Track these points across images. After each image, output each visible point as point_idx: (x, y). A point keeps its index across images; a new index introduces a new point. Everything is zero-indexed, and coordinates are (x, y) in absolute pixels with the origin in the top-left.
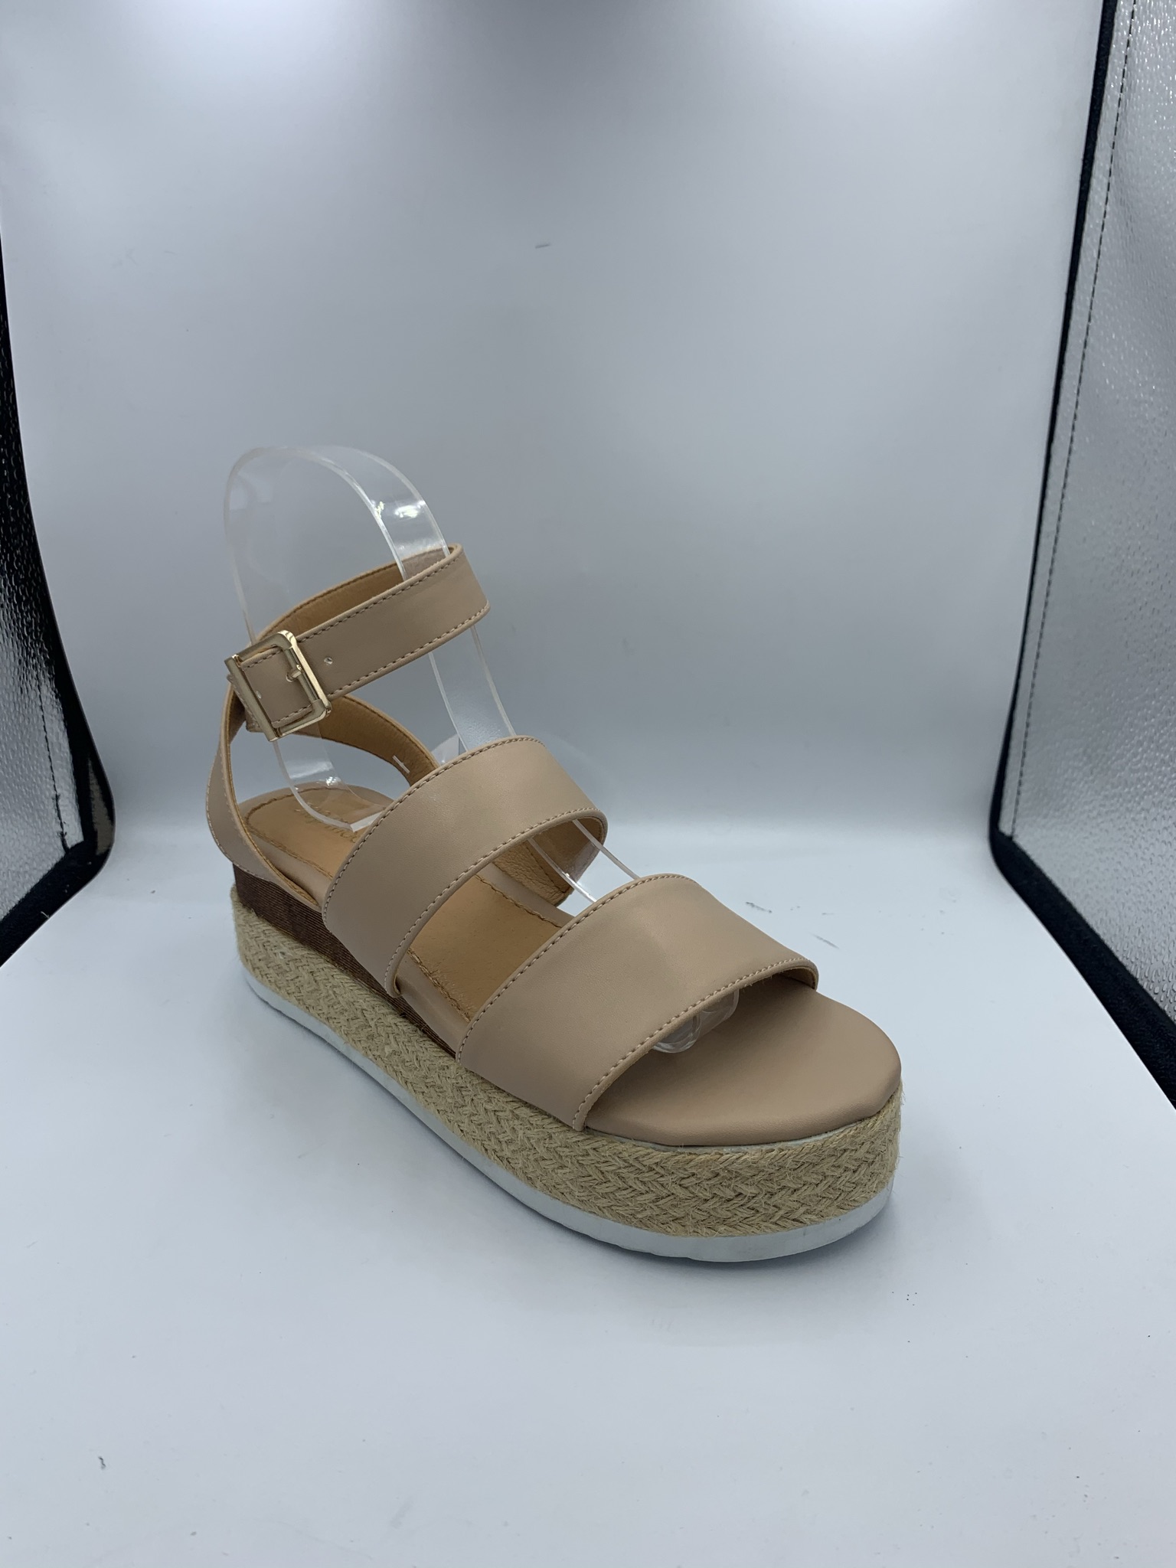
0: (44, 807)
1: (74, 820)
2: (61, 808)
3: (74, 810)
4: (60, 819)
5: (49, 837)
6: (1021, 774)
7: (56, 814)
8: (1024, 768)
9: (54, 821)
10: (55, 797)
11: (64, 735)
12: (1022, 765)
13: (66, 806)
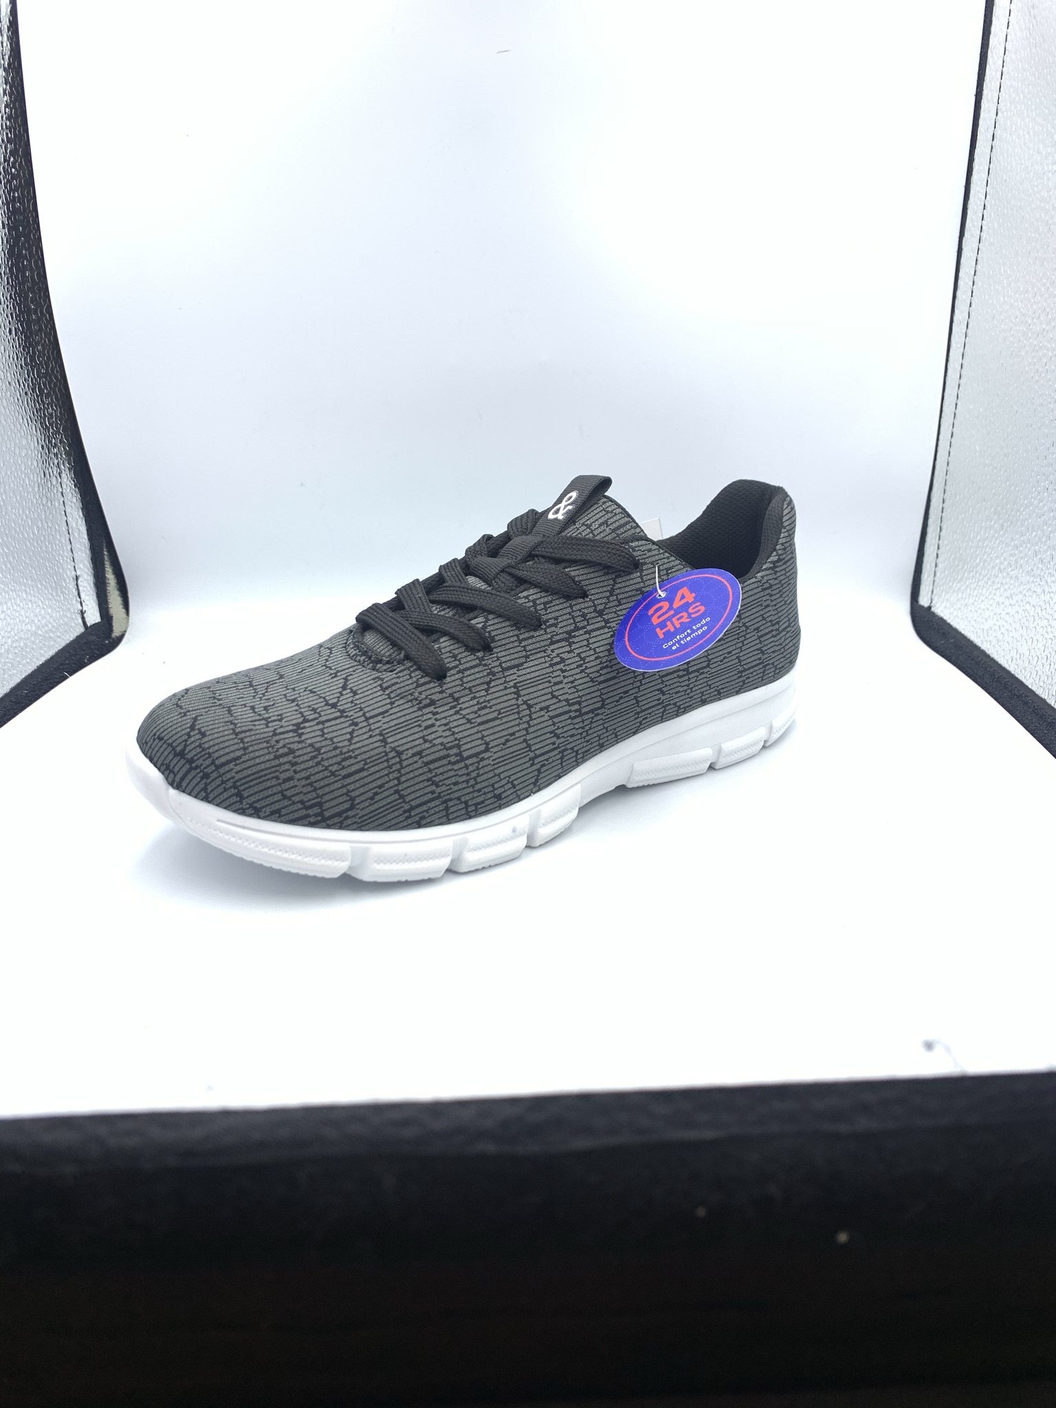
0: (66, 585)
1: (92, 601)
2: (81, 588)
3: (92, 592)
4: (80, 597)
5: (71, 612)
6: (938, 548)
7: (77, 593)
8: (940, 542)
9: (75, 598)
10: (75, 577)
11: (82, 522)
12: (939, 540)
13: (85, 587)
